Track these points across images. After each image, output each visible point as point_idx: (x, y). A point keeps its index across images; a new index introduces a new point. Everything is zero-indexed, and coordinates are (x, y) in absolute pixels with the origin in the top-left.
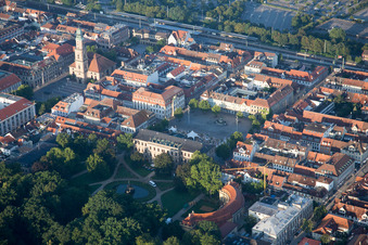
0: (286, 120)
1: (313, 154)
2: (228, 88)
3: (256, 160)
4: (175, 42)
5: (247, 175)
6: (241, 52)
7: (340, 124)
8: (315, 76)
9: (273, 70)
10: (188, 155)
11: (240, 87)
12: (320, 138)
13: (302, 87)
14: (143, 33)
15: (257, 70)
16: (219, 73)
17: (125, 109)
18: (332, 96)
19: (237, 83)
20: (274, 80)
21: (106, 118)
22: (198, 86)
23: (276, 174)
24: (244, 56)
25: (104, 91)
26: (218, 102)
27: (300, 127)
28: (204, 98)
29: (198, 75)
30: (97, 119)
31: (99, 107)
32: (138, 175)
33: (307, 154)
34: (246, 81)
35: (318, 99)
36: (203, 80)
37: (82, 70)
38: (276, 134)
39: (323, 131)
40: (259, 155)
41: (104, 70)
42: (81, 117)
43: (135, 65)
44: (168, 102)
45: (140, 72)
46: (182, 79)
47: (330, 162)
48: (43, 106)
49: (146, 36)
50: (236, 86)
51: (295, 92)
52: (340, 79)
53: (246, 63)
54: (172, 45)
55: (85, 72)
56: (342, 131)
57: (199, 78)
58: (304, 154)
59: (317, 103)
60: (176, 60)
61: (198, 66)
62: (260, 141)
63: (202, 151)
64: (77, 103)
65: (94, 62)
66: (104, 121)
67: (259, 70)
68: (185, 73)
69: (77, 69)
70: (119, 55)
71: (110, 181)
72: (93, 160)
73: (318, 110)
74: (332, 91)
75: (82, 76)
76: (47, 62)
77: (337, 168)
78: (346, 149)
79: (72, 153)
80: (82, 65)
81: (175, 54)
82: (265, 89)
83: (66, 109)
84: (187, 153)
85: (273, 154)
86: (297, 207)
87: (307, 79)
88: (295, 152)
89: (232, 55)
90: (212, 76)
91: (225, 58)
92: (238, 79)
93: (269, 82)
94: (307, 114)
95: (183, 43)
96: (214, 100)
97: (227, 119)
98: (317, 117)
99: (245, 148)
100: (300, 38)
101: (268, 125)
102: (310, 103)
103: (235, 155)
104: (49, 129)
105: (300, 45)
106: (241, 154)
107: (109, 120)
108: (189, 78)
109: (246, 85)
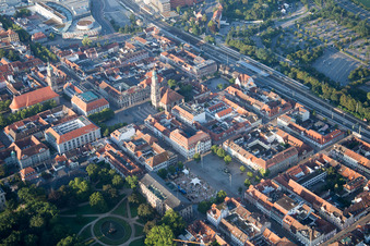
0: (270, 185)
1: (268, 232)
4: (239, 84)
6: (283, 102)
8: (328, 139)
9: (298, 126)
11: (261, 139)
14: (225, 70)
15: (285, 123)
16: (253, 121)
17: (157, 146)
18: (328, 165)
19: (261, 134)
20: (290, 138)
21: (139, 153)
24: (284, 107)
25: (156, 124)
26: (234, 153)
28: (225, 145)
29: (238, 119)
30: (132, 152)
31: (139, 141)
32: (129, 214)
33: (263, 231)
34: (268, 134)
35: (313, 166)
36: (237, 126)
37: (155, 100)
40: (224, 222)
42: (125, 147)
44: (191, 146)
45: (190, 112)
46: (224, 120)
48: (107, 130)
49: (227, 72)
50: (258, 137)
51: (300, 154)
52: (344, 148)
53: (280, 115)
56: (309, 210)
57: (235, 123)
58: (259, 230)
59: (311, 171)
60: (228, 102)
61: (243, 110)
62: (232, 207)
64: (130, 133)
65: (166, 96)
66: (137, 155)
67: (287, 124)
68: (230, 115)
69: (152, 99)
70: (194, 88)
71: (107, 215)
72: (95, 197)
74: (331, 160)
75: (155, 105)
76: (136, 89)
80: (154, 97)
81: (234, 94)
83: (117, 138)
87: (319, 141)
89: (273, 104)
90: (245, 124)
91: (266, 107)
92: (264, 130)
93: (286, 138)
94: (292, 183)
95: (245, 85)
96: (231, 150)
98: (298, 188)
99: (215, 212)
100: (339, 96)
102: (304, 170)
103: (208, 215)
104: (97, 153)
105: (339, 102)
106: (211, 216)
109: (266, 137)
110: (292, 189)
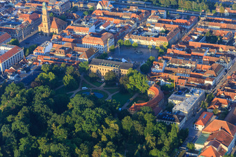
0: (179, 48)
1: (199, 66)
2: (140, 32)
3: (165, 71)
4: (101, 8)
5: (163, 80)
6: (143, 11)
7: (212, 47)
8: (191, 22)
9: (165, 20)
10: (125, 72)
11: (147, 31)
12: (202, 57)
13: (185, 29)
14: (79, 4)
15: (155, 21)
16: (132, 24)
17: (79, 48)
18: (204, 33)
19: (145, 29)
20: (167, 25)
21: (69, 54)
22: (121, 32)
23: (180, 78)
24: (146, 13)
25: (63, 39)
26: (135, 41)
27: (189, 51)
28: (126, 38)
29: (120, 25)
30: (63, 55)
31: (63, 48)
32: (94, 86)
33: (196, 66)
34: (150, 27)
35: (196, 35)
36: (124, 28)
37: (47, 27)
38: (175, 56)
39: (203, 52)
40: (167, 69)
41: (61, 27)
42: (53, 55)
43: (80, 22)
44: (105, 42)
45: (84, 26)
46: (109, 29)
47: (211, 69)
48: (28, 50)
49: (82, 5)
50: (144, 31)
51: (181, 32)
52: (207, 23)
53: (147, 17)
54: (99, 9)
55: (49, 29)
56: (214, 52)
57: (120, 28)
58: (194, 66)
59: (196, 37)
60: (104, 18)
61: (119, 20)
62: (167, 60)
63: (134, 68)
64: (49, 47)
65: (54, 22)
66: (67, 56)
67: (157, 21)
68: (111, 25)
69: (44, 28)
70: (67, 18)
71: (78, 90)
72: (67, 78)
73: (197, 40)
74: (203, 30)
75: (47, 32)
76: (25, 25)
77: (216, 72)
78: (218, 61)
79: (53, 75)
80: (47, 24)
81: (102, 14)
82: (162, 31)
83: (43, 51)
84: (124, 70)
85: (176, 67)
86: (197, 95)
87: (187, 24)
88: (189, 65)
89: (138, 13)
90: (128, 26)
91: (134, 15)
92: (145, 26)
93: (164, 27)
94: (191, 43)
95: (106, 8)
96: (133, 40)
97: (142, 50)
98: (198, 44)
99: (158, 65)
100: (177, 1)
101: (169, 51)
102: (191, 38)
103: (153, 70)
104: (35, 63)
105: (178, 5)
106: (157, 68)
107: (70, 55)
108: (114, 28)
109: (150, 30)
110: (193, 47)
